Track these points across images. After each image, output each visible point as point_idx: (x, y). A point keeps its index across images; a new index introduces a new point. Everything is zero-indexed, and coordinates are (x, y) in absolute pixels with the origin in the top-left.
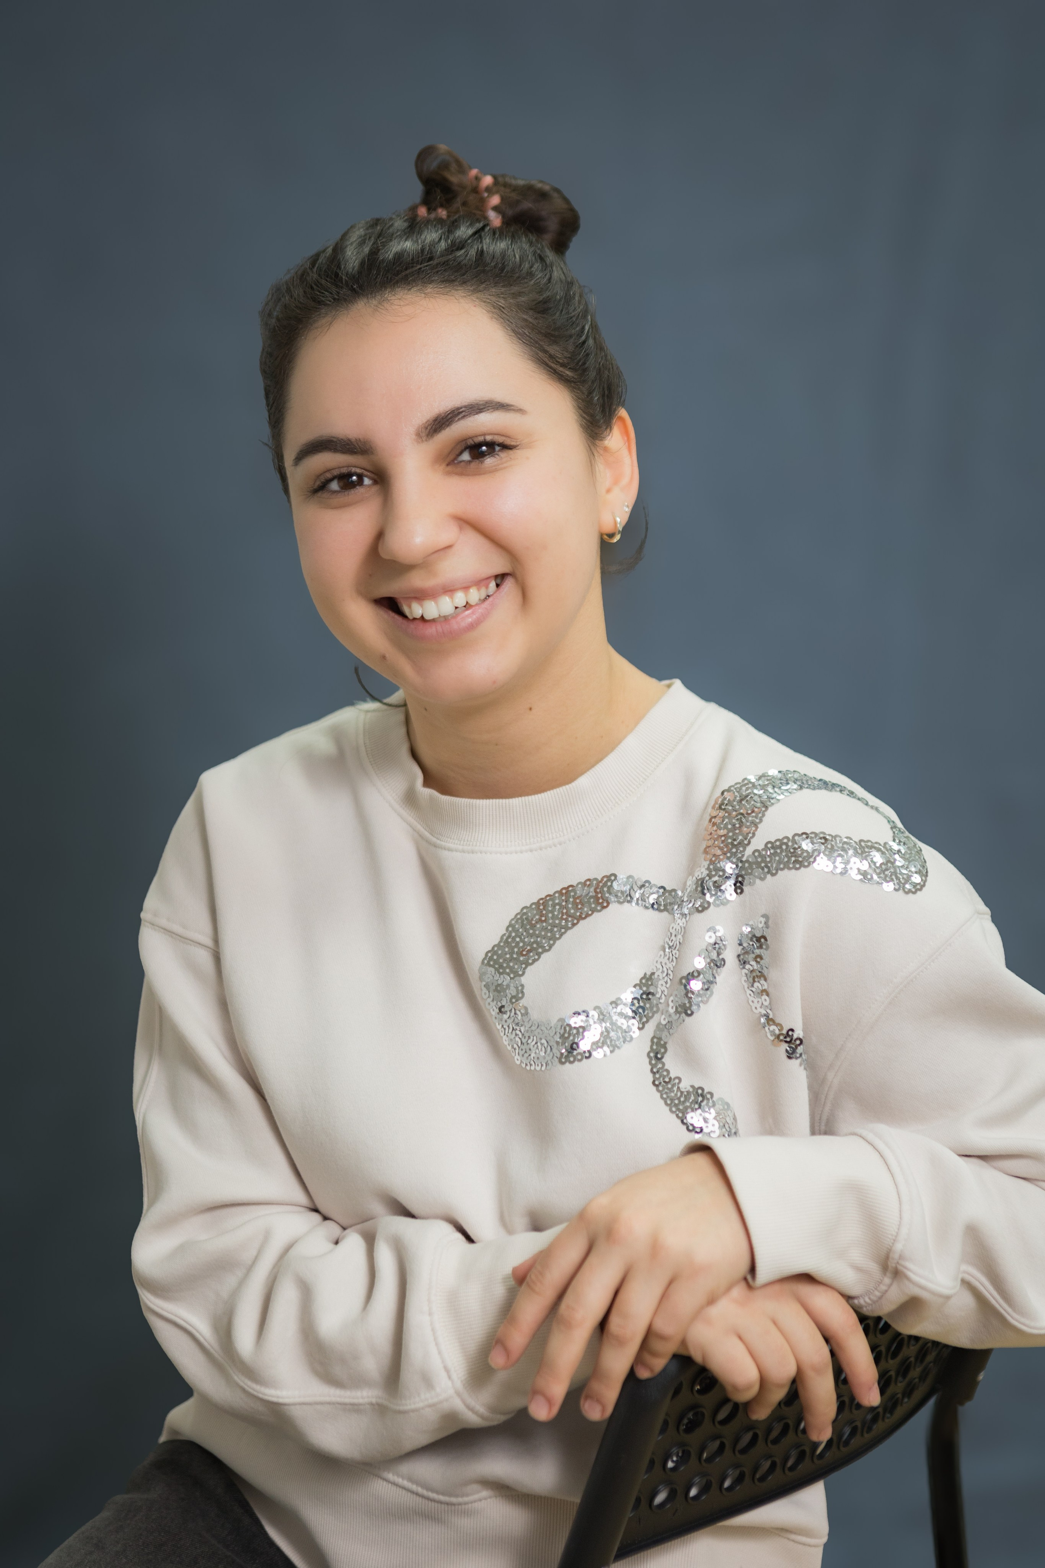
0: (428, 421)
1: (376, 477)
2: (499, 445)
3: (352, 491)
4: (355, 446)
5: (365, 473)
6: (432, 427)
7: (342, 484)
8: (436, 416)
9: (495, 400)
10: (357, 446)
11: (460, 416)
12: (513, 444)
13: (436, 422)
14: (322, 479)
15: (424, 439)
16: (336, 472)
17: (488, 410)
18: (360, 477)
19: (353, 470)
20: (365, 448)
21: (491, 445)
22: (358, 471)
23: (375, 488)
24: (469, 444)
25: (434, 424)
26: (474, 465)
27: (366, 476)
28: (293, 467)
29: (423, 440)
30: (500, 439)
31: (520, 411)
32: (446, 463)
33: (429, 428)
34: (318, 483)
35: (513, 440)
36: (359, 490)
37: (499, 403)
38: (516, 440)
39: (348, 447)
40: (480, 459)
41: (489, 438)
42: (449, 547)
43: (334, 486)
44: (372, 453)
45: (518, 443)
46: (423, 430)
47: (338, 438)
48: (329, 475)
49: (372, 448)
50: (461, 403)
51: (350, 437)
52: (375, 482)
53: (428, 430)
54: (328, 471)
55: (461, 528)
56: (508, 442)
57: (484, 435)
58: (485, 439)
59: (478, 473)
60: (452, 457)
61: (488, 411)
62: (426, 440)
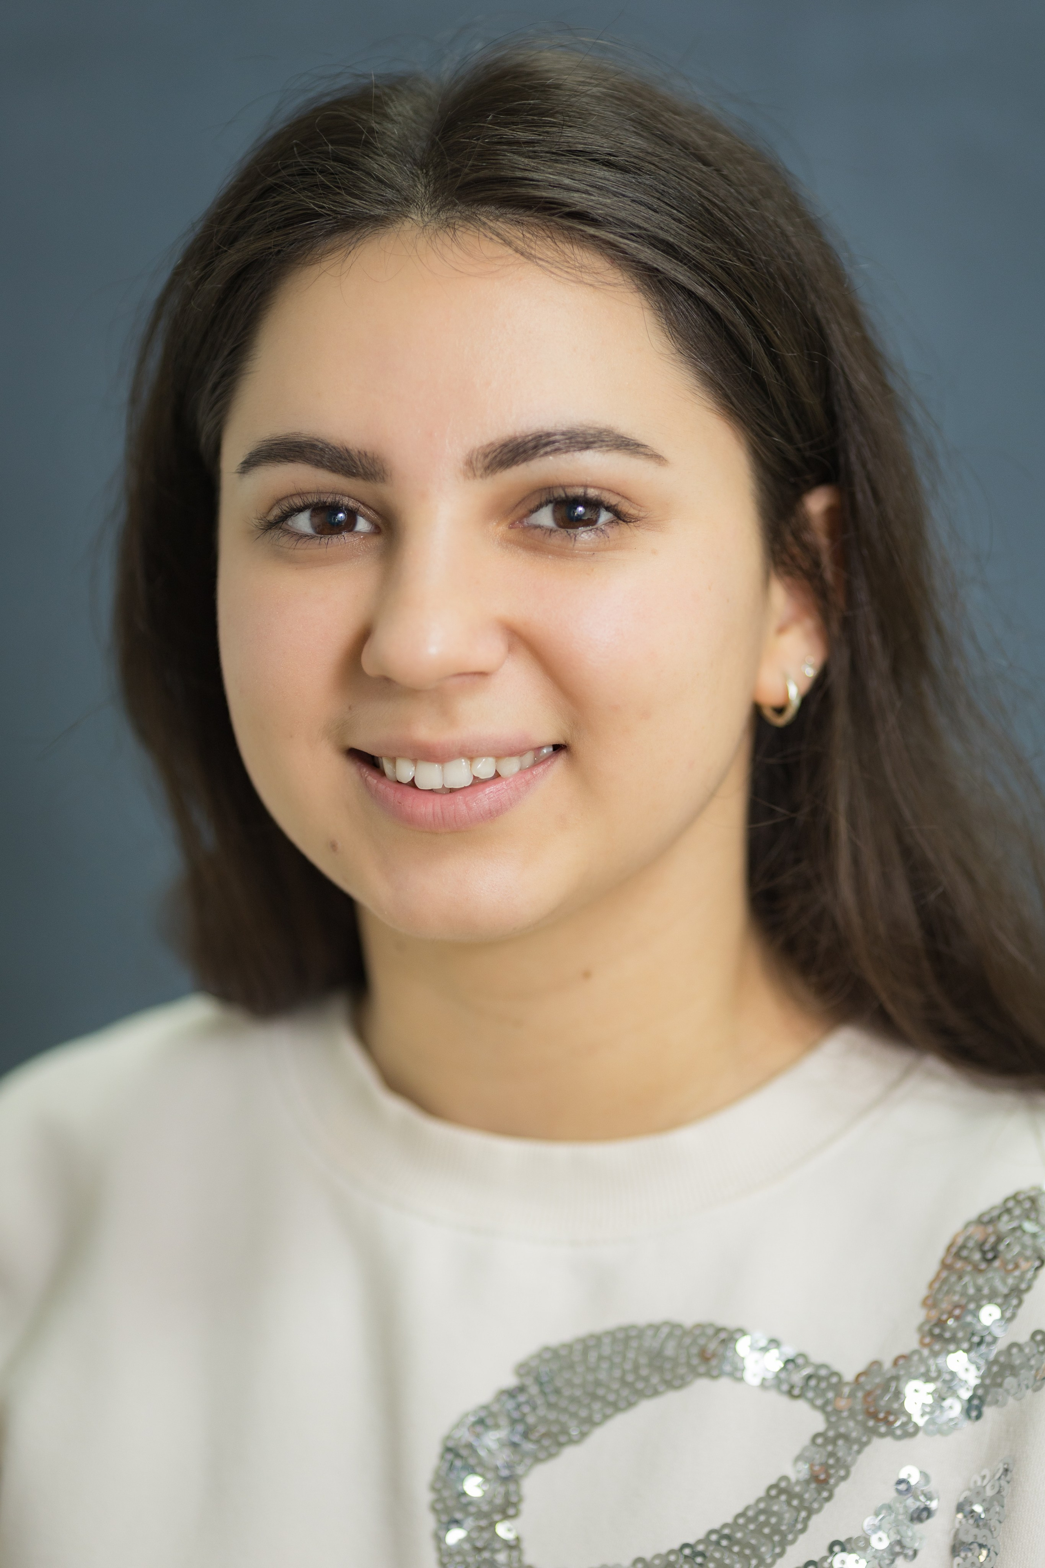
0: (492, 444)
1: (379, 522)
2: (609, 508)
3: (335, 539)
4: (355, 463)
5: (363, 509)
6: (496, 457)
7: (317, 520)
8: (508, 439)
9: (616, 432)
10: (359, 463)
11: (548, 449)
12: (632, 511)
13: (506, 450)
14: (285, 506)
15: (478, 473)
16: (312, 499)
17: (601, 447)
18: (352, 515)
19: (346, 501)
20: (372, 470)
21: (595, 505)
22: (352, 504)
23: (377, 541)
24: (556, 495)
25: (501, 452)
26: (558, 539)
27: (363, 516)
28: (237, 475)
29: (475, 475)
30: (613, 500)
31: (657, 458)
32: (509, 521)
33: (491, 457)
34: (276, 512)
35: (635, 505)
36: (346, 537)
37: (622, 437)
38: (639, 507)
39: (342, 462)
40: (570, 531)
41: (592, 493)
42: (482, 674)
43: (303, 522)
44: (383, 480)
45: (642, 514)
46: (479, 456)
47: (327, 445)
48: (298, 502)
49: (384, 471)
50: (556, 426)
51: (350, 447)
52: (377, 530)
53: (488, 460)
54: (299, 494)
55: (511, 649)
56: (625, 507)
57: (586, 486)
58: (585, 493)
59: (561, 554)
60: (521, 511)
61: (600, 449)
62: (481, 476)
